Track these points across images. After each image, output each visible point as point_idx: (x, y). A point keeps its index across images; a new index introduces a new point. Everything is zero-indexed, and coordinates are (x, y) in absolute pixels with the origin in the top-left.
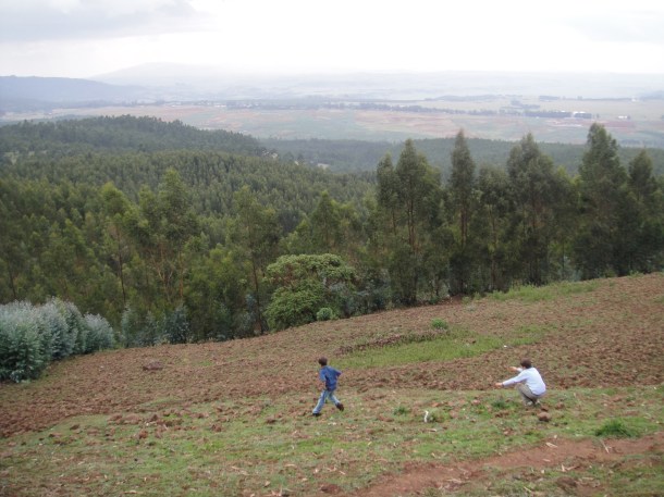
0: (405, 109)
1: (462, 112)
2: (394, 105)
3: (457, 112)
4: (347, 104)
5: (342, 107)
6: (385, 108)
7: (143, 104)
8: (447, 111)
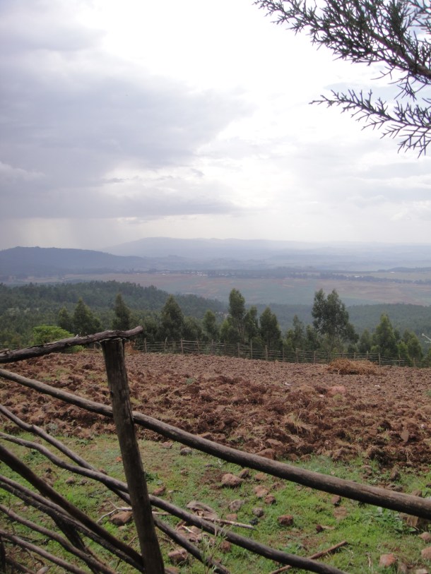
0: (360, 279)
1: (409, 282)
2: (350, 275)
3: (404, 281)
4: (309, 274)
5: (305, 277)
6: (342, 278)
7: (139, 272)
8: (397, 281)
